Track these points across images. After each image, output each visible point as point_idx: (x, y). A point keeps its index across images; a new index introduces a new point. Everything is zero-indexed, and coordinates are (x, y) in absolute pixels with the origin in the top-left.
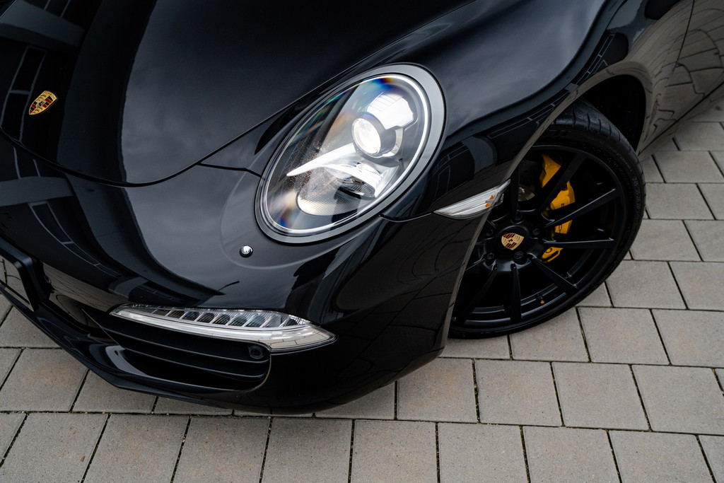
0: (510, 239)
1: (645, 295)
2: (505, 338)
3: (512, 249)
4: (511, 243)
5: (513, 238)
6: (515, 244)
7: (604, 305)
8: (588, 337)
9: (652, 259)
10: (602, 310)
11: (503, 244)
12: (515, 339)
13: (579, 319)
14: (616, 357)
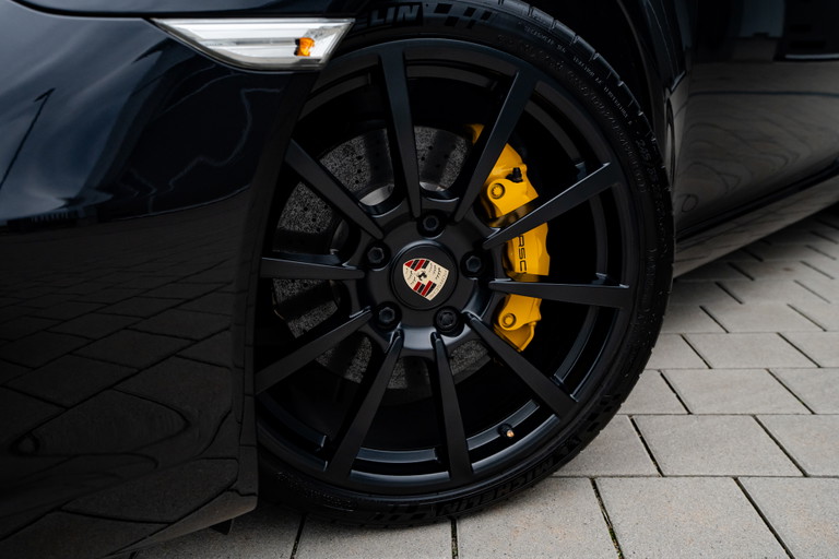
0: (420, 271)
1: (720, 458)
2: (446, 530)
3: (430, 297)
4: (425, 282)
5: (427, 270)
6: (432, 286)
7: (646, 473)
8: (615, 521)
9: (726, 412)
10: (644, 481)
11: (409, 283)
12: (467, 528)
13: (598, 495)
14: (678, 551)
